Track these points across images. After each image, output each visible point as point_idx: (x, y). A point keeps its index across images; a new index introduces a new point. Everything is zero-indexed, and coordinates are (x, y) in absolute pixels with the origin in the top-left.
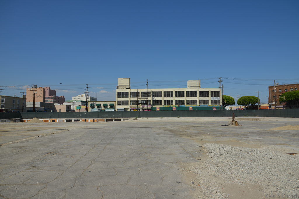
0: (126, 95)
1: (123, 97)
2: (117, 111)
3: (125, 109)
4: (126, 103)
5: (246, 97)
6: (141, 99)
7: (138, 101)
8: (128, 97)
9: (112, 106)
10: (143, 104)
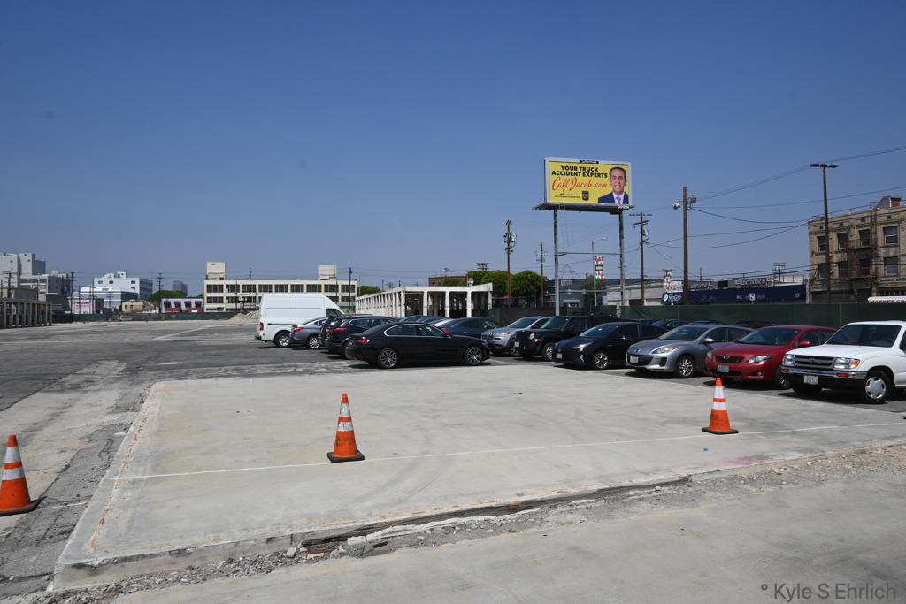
0: (219, 288)
1: (215, 291)
2: (205, 311)
3: (218, 309)
4: (220, 300)
6: (241, 295)
7: (237, 298)
8: (222, 291)
9: (198, 305)
10: (244, 302)
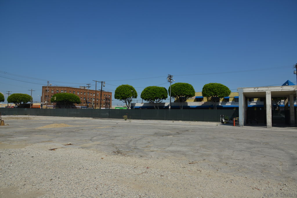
5: (18, 94)
